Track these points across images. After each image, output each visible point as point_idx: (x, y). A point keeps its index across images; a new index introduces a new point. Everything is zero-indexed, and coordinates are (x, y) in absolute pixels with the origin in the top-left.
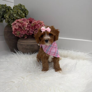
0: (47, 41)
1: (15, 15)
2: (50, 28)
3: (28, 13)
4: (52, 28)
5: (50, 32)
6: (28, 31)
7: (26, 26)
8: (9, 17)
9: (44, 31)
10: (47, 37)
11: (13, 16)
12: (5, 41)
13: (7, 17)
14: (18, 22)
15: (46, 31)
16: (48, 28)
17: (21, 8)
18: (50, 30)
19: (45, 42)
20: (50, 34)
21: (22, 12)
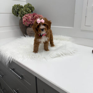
1: (24, 12)
2: (43, 19)
3: (34, 9)
4: (45, 20)
6: (32, 22)
9: (40, 22)
10: (42, 27)
11: (23, 12)
12: (20, 30)
13: (20, 13)
14: (26, 16)
15: (41, 22)
17: (29, 6)
18: (44, 21)
19: (41, 31)
21: (29, 9)
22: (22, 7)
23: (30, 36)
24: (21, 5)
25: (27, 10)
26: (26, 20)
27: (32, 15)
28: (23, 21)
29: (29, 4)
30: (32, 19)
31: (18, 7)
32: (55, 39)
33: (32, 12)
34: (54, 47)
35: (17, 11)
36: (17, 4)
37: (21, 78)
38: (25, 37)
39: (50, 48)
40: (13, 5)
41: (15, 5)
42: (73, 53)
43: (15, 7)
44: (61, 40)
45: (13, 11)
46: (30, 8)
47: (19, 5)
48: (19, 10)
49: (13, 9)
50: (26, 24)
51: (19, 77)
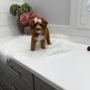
0: (38, 30)
1: (22, 11)
3: (31, 9)
5: (40, 23)
6: (29, 21)
7: (27, 18)
8: (19, 13)
10: (38, 27)
11: (21, 12)
13: (17, 13)
14: (23, 15)
15: (38, 22)
16: (40, 19)
17: (26, 6)
20: (41, 25)
22: (19, 7)
23: (27, 35)
24: (18, 5)
25: (24, 10)
26: (24, 19)
27: (29, 15)
28: (21, 20)
29: (26, 4)
30: (30, 19)
31: (15, 6)
32: (51, 37)
33: (29, 11)
34: (51, 45)
35: (15, 10)
36: (14, 4)
37: (19, 75)
38: (23, 35)
39: (46, 46)
40: (11, 5)
41: (13, 5)
42: (68, 51)
43: (13, 6)
44: (57, 38)
45: (11, 11)
46: (27, 8)
47: (17, 5)
48: (16, 10)
49: (11, 9)
50: (24, 23)
51: (17, 74)
